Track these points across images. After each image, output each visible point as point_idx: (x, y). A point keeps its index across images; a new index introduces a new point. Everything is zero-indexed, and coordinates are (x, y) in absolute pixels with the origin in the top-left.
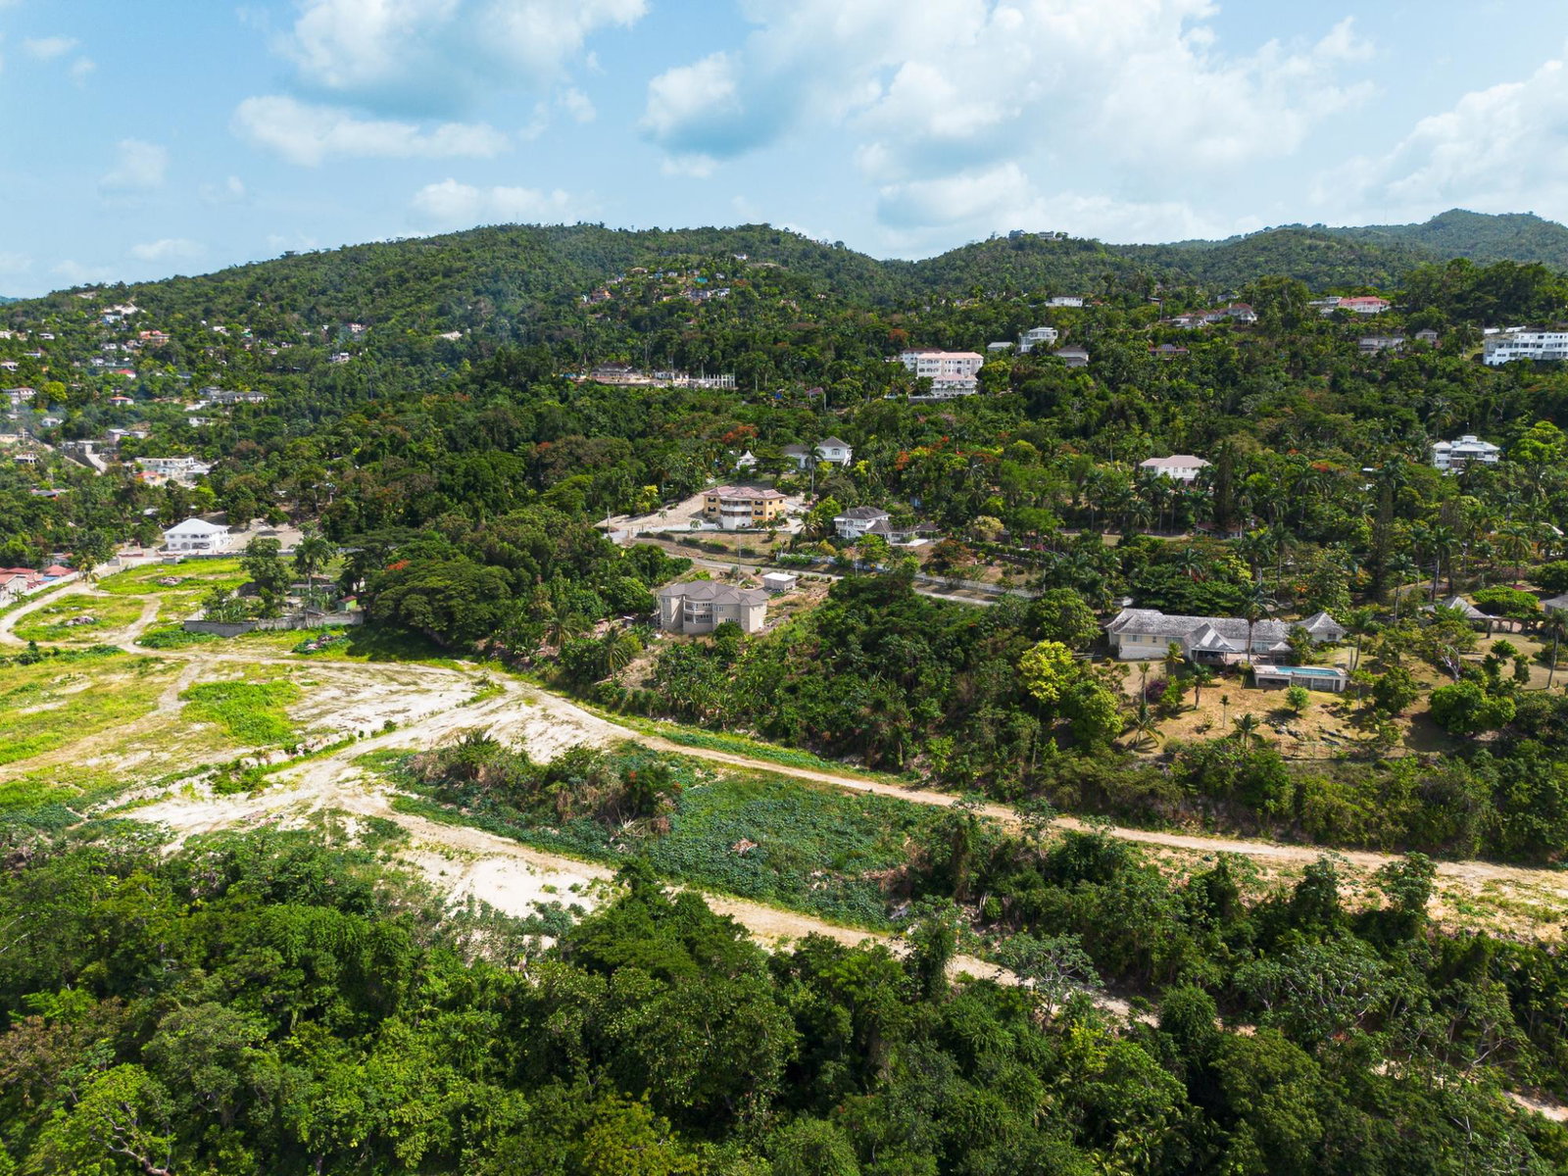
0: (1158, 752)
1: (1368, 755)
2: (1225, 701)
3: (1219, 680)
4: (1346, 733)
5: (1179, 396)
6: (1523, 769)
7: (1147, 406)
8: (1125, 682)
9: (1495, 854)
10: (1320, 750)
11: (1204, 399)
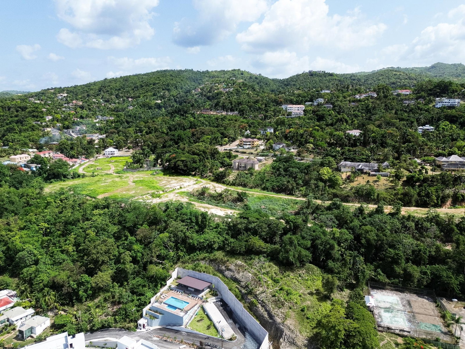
0: (350, 188)
1: (393, 188)
2: (363, 178)
3: (363, 175)
4: (389, 184)
5: (356, 116)
6: (424, 189)
7: (348, 119)
8: (342, 175)
9: (417, 205)
10: (383, 187)
11: (362, 117)
